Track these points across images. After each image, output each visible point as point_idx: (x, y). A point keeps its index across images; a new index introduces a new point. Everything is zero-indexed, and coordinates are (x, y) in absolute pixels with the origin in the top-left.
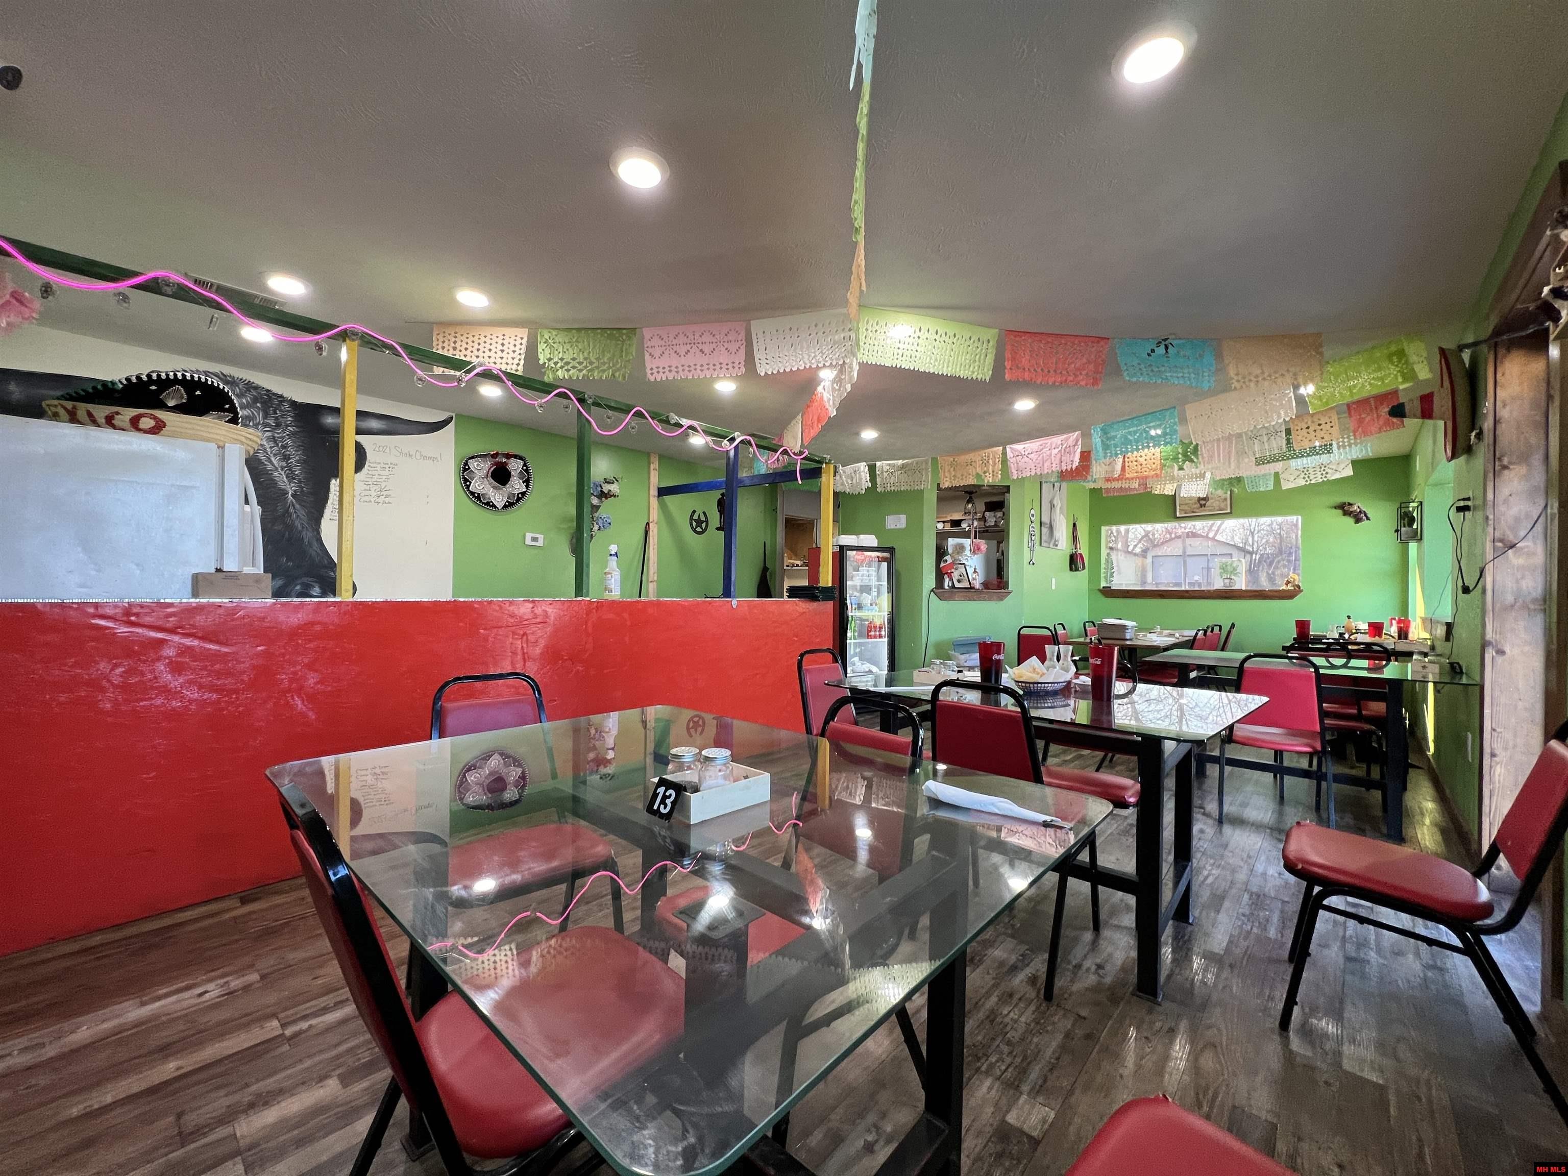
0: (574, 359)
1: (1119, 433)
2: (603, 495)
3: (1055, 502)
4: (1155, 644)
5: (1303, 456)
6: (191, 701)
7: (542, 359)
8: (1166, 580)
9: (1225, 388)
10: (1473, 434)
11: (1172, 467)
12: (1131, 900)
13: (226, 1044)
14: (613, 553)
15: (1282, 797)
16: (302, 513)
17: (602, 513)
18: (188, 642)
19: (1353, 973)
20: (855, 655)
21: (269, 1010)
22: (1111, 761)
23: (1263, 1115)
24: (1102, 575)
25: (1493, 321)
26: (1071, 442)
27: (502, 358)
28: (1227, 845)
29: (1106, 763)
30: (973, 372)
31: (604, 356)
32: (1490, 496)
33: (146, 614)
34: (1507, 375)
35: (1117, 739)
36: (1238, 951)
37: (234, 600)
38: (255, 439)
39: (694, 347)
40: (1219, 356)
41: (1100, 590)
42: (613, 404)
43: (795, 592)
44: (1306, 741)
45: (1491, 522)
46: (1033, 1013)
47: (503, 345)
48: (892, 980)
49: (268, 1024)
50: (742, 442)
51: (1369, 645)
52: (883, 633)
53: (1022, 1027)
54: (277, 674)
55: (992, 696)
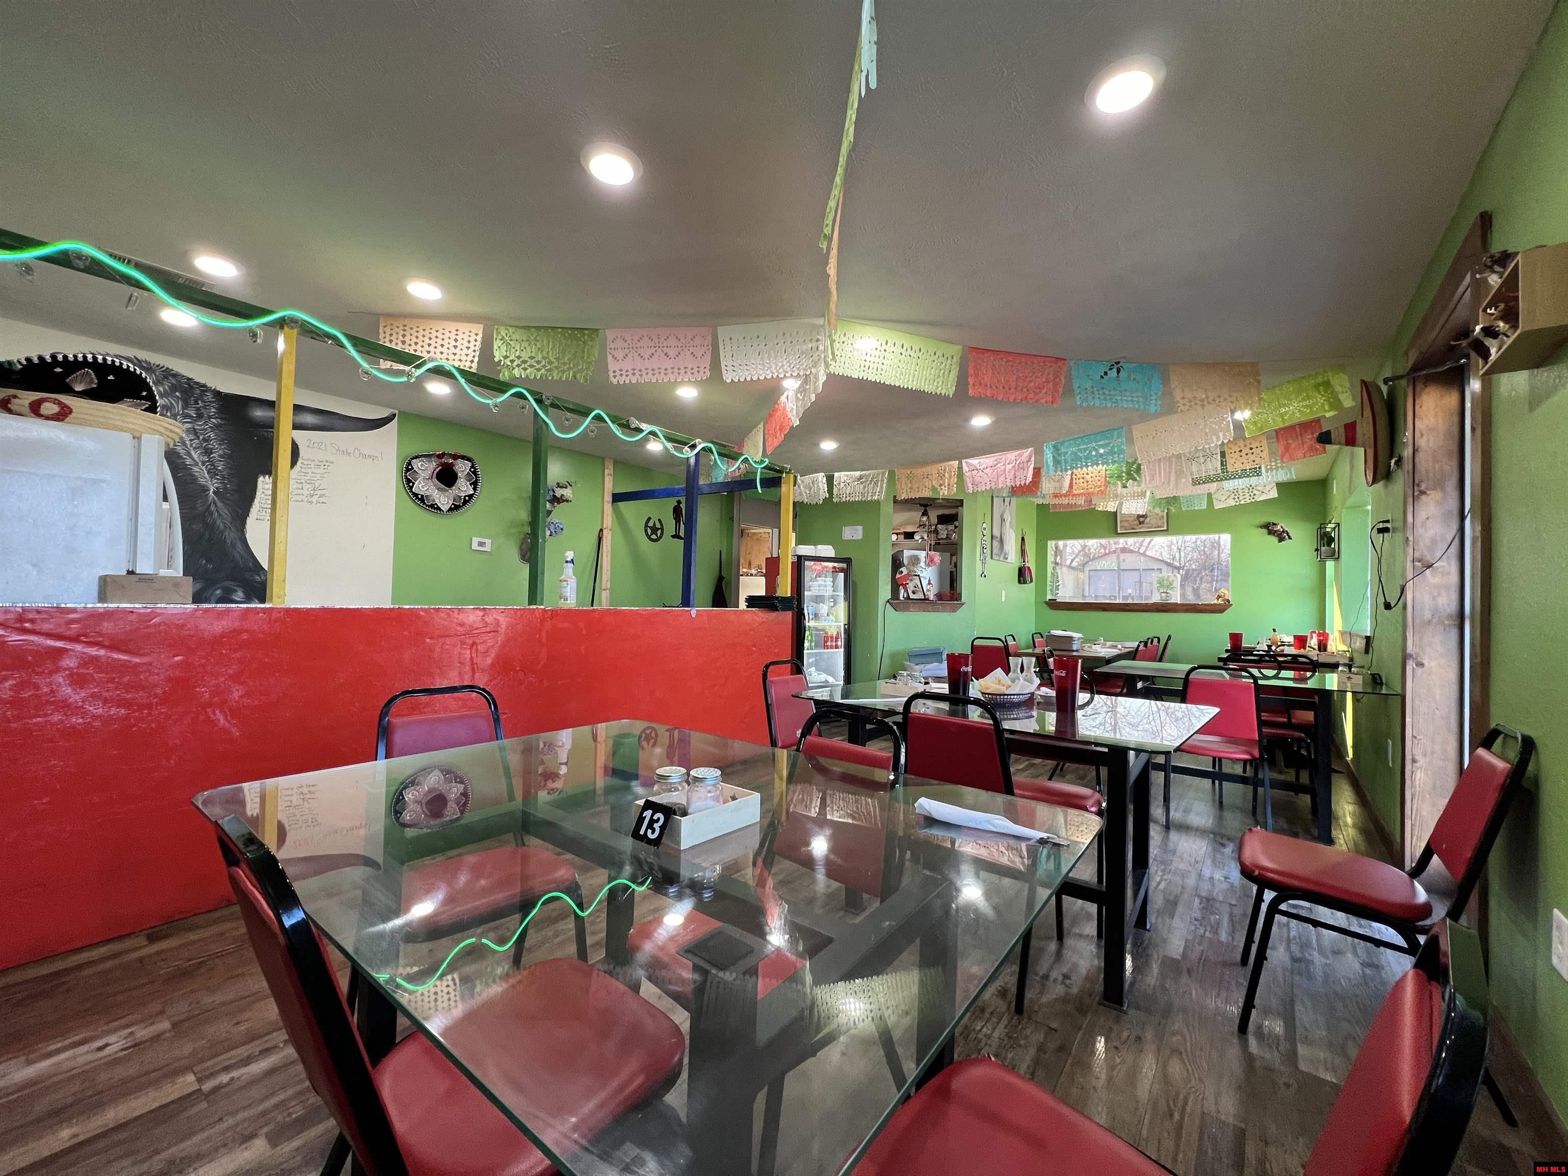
0: (532, 358)
1: (1069, 450)
2: (556, 500)
3: (1005, 517)
4: (1100, 655)
5: (1235, 478)
6: (95, 718)
7: (498, 356)
8: (1102, 593)
9: (1170, 409)
10: (1393, 461)
11: (1115, 484)
12: (1093, 908)
13: (134, 1103)
14: (569, 559)
15: (1221, 803)
16: (225, 512)
17: (554, 518)
18: (93, 651)
19: (1300, 974)
20: (811, 665)
21: (182, 1063)
22: (1061, 770)
23: (1231, 1120)
24: (1048, 588)
25: (1413, 357)
26: (1024, 457)
27: (455, 354)
28: (1175, 851)
29: (1058, 771)
30: (937, 387)
31: (564, 357)
32: (1410, 519)
33: (43, 620)
34: (1424, 408)
35: (1081, 750)
36: (1195, 955)
37: (148, 606)
38: (176, 430)
39: (659, 350)
40: (1166, 381)
41: (1046, 603)
42: (571, 406)
43: (752, 601)
44: (1244, 748)
45: (1411, 543)
46: (1006, 1028)
47: (456, 340)
48: (854, 994)
49: (181, 1079)
50: (703, 449)
51: (1295, 657)
52: (839, 643)
53: (995, 1041)
54: (196, 687)
55: (960, 708)
